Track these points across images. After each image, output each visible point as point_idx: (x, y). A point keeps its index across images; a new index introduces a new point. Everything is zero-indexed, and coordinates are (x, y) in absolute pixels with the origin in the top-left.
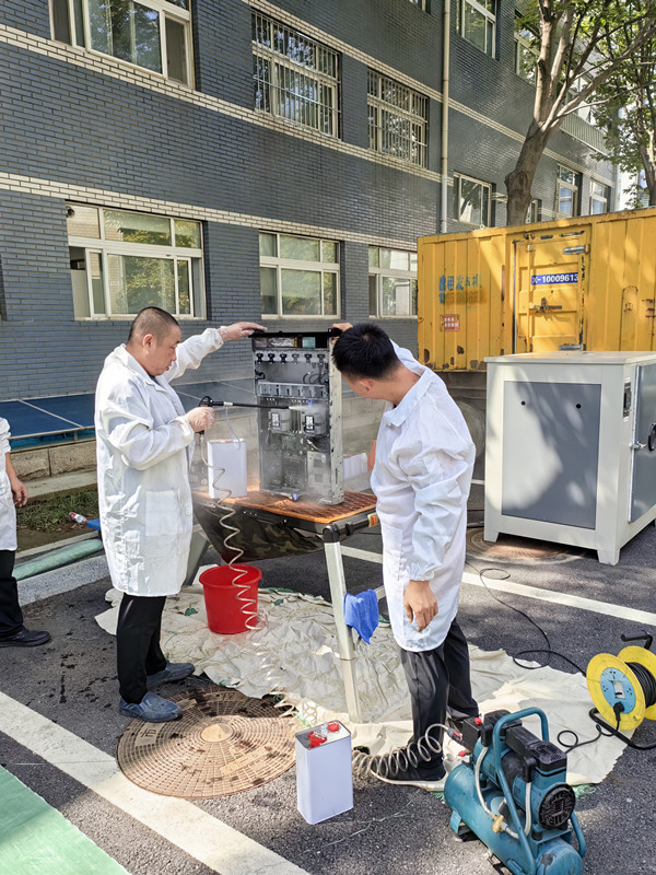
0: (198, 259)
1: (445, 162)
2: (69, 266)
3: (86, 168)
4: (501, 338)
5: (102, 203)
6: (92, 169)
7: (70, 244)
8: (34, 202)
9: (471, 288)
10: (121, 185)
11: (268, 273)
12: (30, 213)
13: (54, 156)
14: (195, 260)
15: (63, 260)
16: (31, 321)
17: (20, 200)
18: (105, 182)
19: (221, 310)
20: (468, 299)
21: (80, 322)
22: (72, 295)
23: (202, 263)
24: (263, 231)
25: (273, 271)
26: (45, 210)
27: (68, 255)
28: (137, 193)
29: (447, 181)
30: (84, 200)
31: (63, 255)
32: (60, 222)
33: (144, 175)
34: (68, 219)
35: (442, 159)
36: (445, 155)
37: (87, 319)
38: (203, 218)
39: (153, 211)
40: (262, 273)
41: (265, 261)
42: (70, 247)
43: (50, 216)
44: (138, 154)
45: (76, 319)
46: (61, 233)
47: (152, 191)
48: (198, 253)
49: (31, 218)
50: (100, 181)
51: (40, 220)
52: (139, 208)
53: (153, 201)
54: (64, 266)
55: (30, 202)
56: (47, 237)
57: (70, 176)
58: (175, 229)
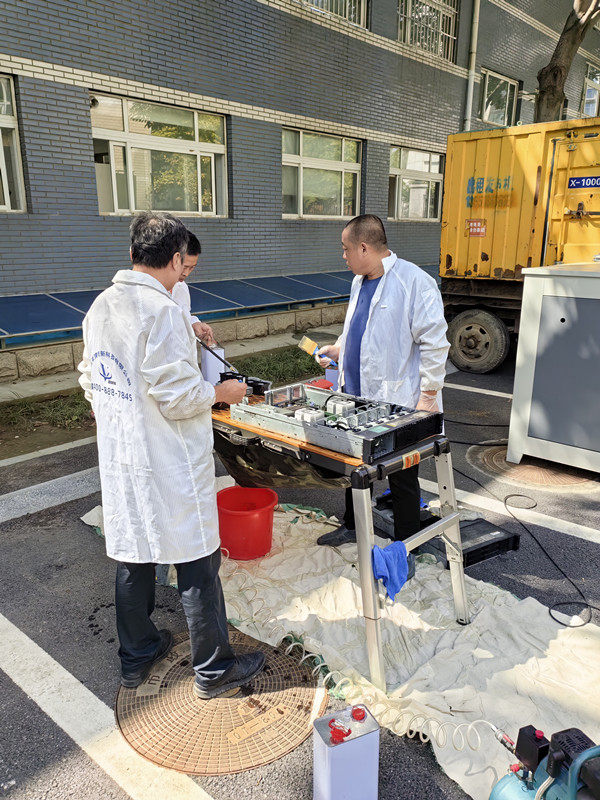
0: (221, 155)
1: (474, 56)
2: (93, 158)
3: (110, 56)
4: (530, 245)
5: (125, 93)
6: (116, 57)
7: (94, 136)
8: (58, 91)
9: (501, 191)
10: (145, 75)
11: (290, 172)
12: (54, 102)
13: (77, 42)
14: (218, 156)
15: (87, 153)
16: (56, 215)
17: (43, 88)
18: (129, 71)
19: (243, 208)
20: (497, 201)
21: (104, 217)
22: (96, 189)
23: (225, 160)
24: (286, 128)
25: (295, 170)
26: (69, 99)
27: (92, 148)
28: (161, 83)
29: (474, 77)
30: (108, 90)
31: (87, 147)
32: (84, 113)
33: (168, 64)
34: (92, 110)
35: (470, 53)
36: (474, 48)
37: (111, 214)
38: (226, 112)
39: (177, 103)
40: (284, 172)
41: (288, 159)
42: (94, 140)
43: (73, 106)
44: (162, 42)
45: (101, 213)
46: (85, 124)
47: (176, 81)
48: (221, 149)
49: (55, 108)
50: (124, 70)
51: (64, 110)
52: (163, 100)
53: (177, 92)
54: (88, 159)
55: (53, 90)
56: (72, 128)
57: (93, 63)
58: (199, 123)
